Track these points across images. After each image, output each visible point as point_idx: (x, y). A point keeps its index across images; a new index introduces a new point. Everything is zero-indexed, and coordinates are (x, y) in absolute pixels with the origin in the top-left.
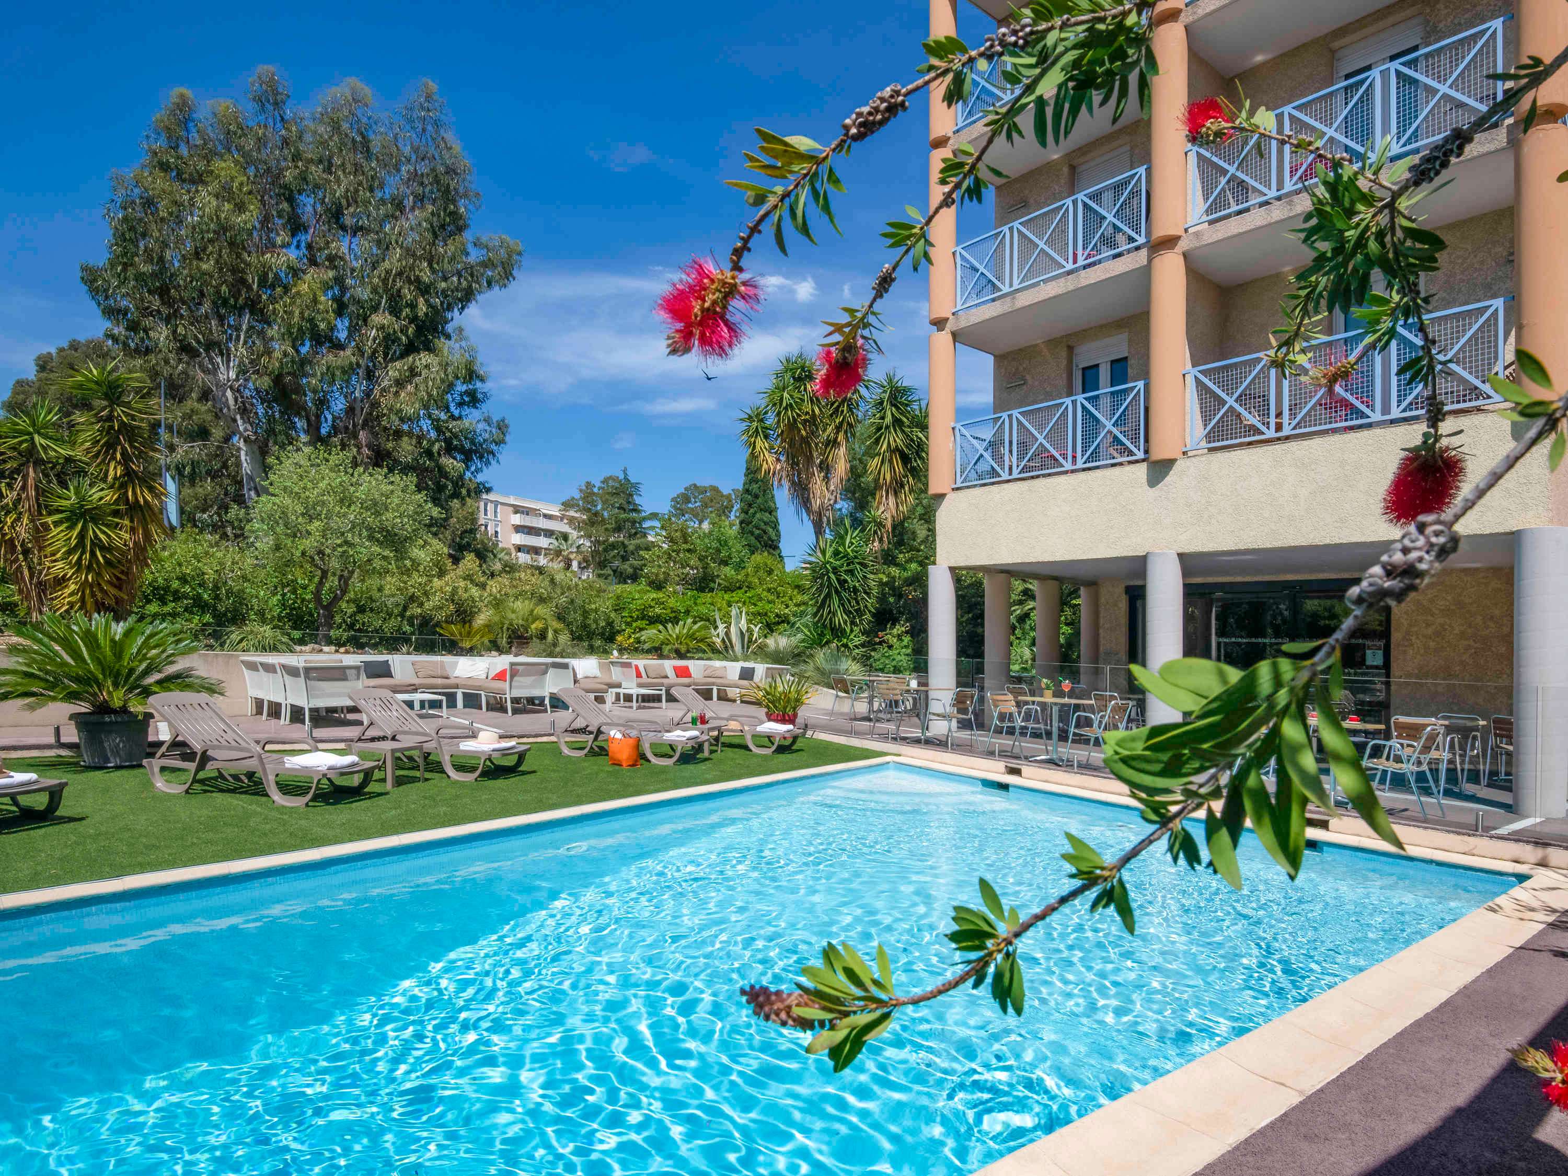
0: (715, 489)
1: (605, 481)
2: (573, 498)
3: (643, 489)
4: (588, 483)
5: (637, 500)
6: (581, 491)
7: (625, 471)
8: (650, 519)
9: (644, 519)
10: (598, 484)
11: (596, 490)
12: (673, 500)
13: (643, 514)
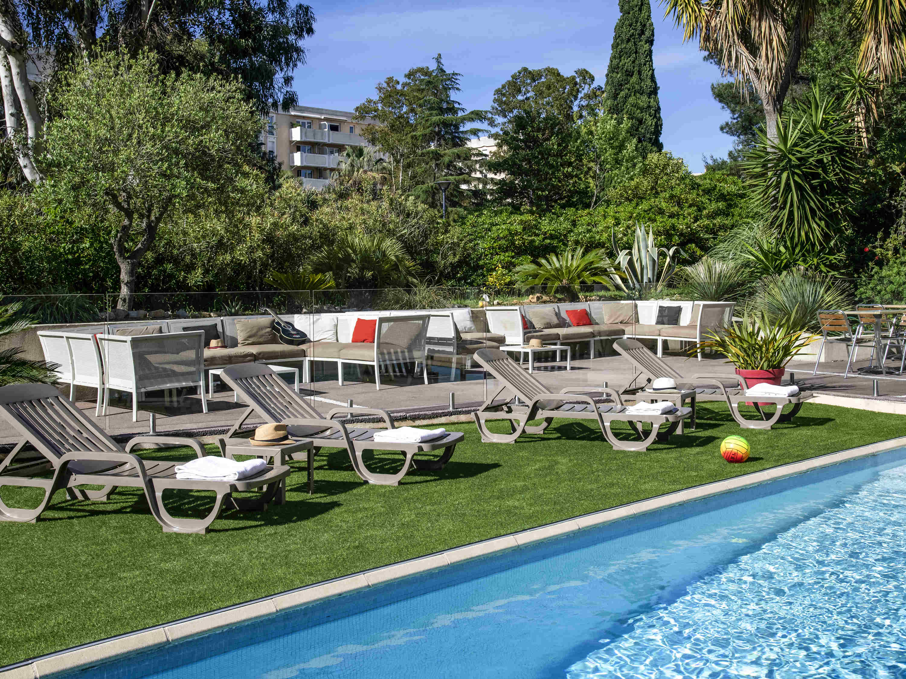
0: (555, 73)
1: (410, 75)
2: (370, 101)
3: (461, 82)
4: (390, 80)
5: (453, 96)
6: (380, 89)
7: (438, 59)
8: (472, 120)
9: (463, 120)
10: (403, 80)
11: (399, 87)
12: (498, 92)
13: (460, 114)
